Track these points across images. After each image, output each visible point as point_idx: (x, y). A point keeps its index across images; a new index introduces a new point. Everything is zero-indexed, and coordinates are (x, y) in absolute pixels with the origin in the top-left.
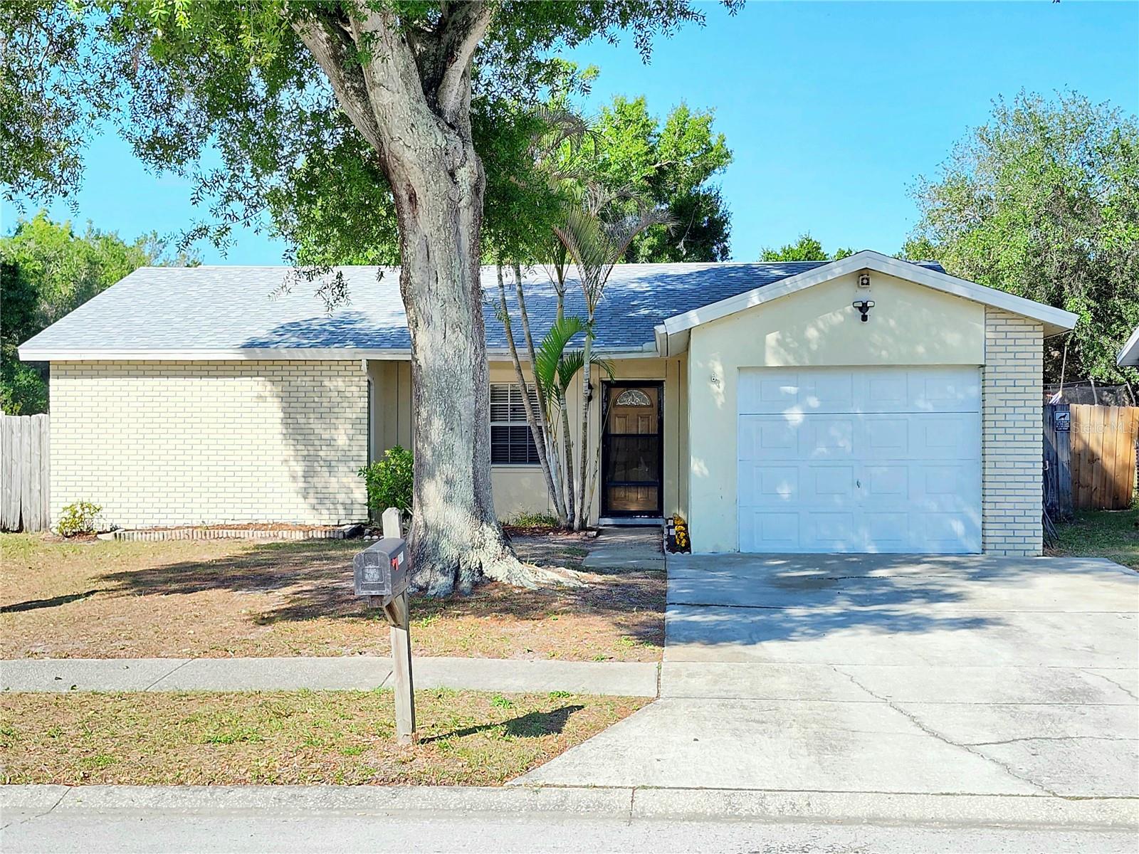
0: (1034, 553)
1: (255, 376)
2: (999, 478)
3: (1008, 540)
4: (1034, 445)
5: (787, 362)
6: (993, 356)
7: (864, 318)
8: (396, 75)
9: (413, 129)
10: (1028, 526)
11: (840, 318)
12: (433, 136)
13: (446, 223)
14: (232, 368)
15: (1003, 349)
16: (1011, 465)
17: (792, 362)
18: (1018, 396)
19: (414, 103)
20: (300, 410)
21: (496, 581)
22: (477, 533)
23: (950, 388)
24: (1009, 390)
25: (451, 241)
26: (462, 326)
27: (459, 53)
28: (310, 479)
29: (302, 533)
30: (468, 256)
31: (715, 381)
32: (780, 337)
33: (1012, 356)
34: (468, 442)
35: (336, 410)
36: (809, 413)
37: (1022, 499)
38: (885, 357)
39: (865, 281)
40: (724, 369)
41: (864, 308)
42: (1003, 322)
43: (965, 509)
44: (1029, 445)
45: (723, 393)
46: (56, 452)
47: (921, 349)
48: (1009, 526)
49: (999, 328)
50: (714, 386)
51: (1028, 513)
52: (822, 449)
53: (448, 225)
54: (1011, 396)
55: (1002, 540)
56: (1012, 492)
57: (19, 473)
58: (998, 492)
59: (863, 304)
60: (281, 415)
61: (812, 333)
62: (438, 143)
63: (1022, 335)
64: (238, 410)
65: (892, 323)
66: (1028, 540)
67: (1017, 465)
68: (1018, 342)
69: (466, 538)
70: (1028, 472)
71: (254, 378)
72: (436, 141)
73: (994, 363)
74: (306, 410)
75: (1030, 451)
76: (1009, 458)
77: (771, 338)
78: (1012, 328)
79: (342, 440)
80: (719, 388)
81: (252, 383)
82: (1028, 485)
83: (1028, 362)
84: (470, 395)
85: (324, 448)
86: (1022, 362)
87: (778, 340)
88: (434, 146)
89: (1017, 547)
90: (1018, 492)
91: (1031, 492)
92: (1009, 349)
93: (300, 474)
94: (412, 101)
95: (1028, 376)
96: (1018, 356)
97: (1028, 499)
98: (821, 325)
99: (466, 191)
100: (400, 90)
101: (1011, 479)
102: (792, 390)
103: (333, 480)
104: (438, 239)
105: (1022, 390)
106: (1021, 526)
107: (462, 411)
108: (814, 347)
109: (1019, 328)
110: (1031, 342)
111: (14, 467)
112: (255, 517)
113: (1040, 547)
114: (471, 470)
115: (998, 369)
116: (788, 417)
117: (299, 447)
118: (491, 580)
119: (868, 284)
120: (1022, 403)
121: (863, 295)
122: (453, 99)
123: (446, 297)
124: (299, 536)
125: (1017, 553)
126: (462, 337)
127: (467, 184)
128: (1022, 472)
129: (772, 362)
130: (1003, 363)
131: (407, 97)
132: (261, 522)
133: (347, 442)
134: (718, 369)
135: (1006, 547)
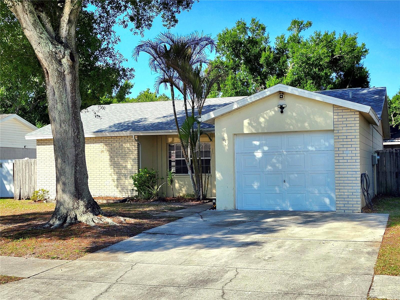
0: (357, 211)
1: (100, 143)
2: (341, 179)
3: (346, 205)
4: (356, 164)
5: (252, 131)
6: (337, 126)
7: (282, 112)
8: (30, 24)
9: (40, 44)
10: (354, 200)
11: (273, 113)
12: (48, 47)
13: (58, 80)
14: (93, 140)
15: (341, 123)
16: (346, 173)
17: (254, 131)
18: (348, 143)
19: (39, 34)
20: (115, 155)
21: (82, 222)
22: (76, 203)
23: (322, 141)
24: (344, 140)
25: (61, 88)
26: (67, 121)
27: (63, 14)
28: (118, 180)
29: (106, 201)
30: (70, 93)
31: (224, 140)
32: (249, 122)
33: (345, 125)
34: (72, 167)
35: (127, 155)
36: (264, 152)
37: (351, 188)
38: (292, 128)
39: (281, 96)
40: (227, 135)
41: (282, 108)
42: (341, 111)
43: (329, 192)
44: (353, 164)
45: (228, 145)
46: (38, 171)
47: (306, 124)
48: (346, 199)
49: (339, 114)
50: (224, 142)
51: (354, 194)
52: (269, 168)
53: (59, 81)
54: (345, 143)
55: (343, 205)
56: (347, 185)
57: (34, 179)
58: (341, 185)
59: (281, 106)
60: (109, 157)
61: (262, 120)
62: (50, 49)
63: (349, 116)
64: (95, 155)
65: (294, 114)
66: (354, 206)
67: (349, 173)
68: (348, 119)
69: (71, 206)
70: (353, 176)
71: (100, 144)
72: (49, 49)
73: (338, 129)
74: (117, 155)
75: (355, 167)
76: (345, 170)
77: (246, 122)
78: (345, 114)
79: (129, 166)
80: (226, 143)
81: (99, 145)
82: (354, 182)
83: (352, 128)
84: (72, 148)
85: (123, 169)
86: (350, 128)
87: (248, 123)
88: (49, 51)
89: (350, 208)
90: (349, 185)
91: (355, 185)
92: (344, 122)
93: (116, 178)
94: (38, 34)
95: (353, 134)
96: (348, 125)
97: (354, 188)
98: (265, 116)
99: (66, 68)
100: (33, 30)
101: (346, 179)
102: (257, 143)
103: (126, 180)
104: (56, 87)
105: (350, 140)
106: (351, 200)
107: (69, 155)
108: (263, 125)
109: (348, 114)
110: (353, 119)
111: (32, 177)
112: (101, 194)
113: (360, 209)
114: (73, 178)
115: (340, 131)
116: (255, 154)
117: (115, 169)
118: (80, 222)
119: (282, 97)
120: (350, 146)
121: (282, 102)
122: (64, 32)
123: (60, 110)
124: (105, 202)
125: (349, 211)
126: (67, 126)
127: (67, 65)
128: (351, 176)
129: (246, 131)
130: (341, 128)
131: (35, 32)
132: (102, 196)
133: (131, 167)
134: (226, 136)
135: (345, 208)
